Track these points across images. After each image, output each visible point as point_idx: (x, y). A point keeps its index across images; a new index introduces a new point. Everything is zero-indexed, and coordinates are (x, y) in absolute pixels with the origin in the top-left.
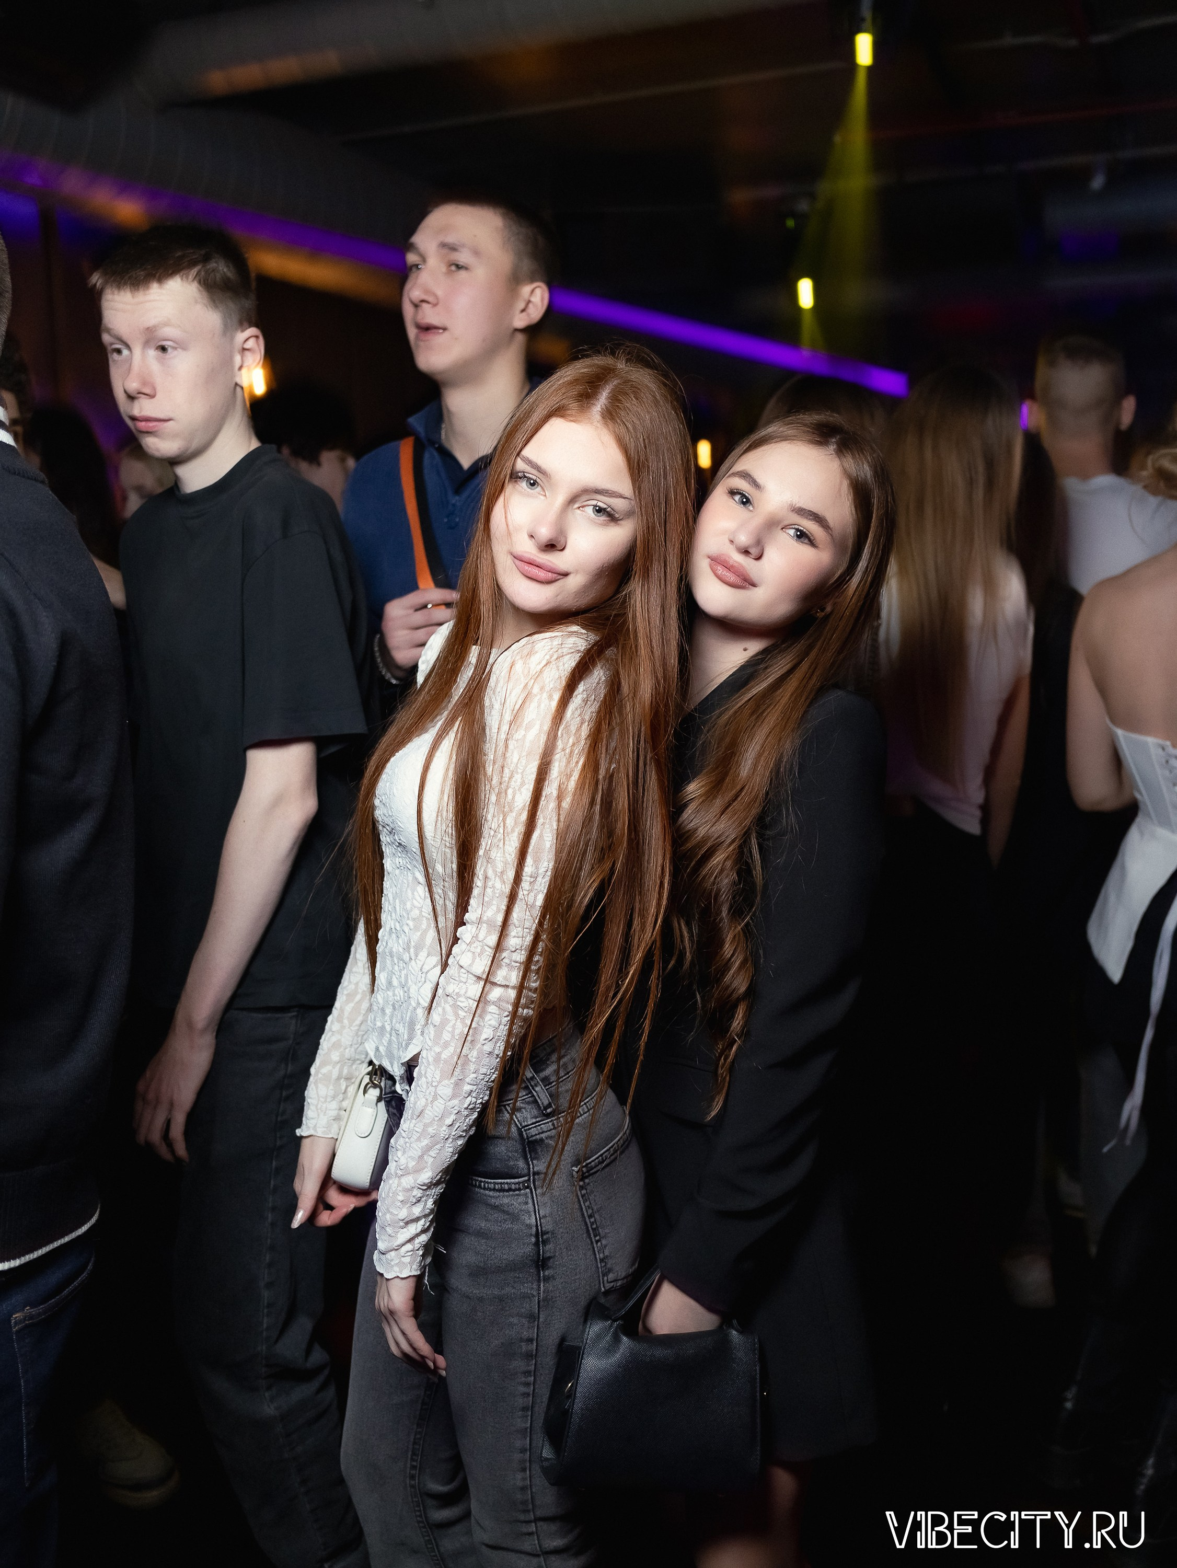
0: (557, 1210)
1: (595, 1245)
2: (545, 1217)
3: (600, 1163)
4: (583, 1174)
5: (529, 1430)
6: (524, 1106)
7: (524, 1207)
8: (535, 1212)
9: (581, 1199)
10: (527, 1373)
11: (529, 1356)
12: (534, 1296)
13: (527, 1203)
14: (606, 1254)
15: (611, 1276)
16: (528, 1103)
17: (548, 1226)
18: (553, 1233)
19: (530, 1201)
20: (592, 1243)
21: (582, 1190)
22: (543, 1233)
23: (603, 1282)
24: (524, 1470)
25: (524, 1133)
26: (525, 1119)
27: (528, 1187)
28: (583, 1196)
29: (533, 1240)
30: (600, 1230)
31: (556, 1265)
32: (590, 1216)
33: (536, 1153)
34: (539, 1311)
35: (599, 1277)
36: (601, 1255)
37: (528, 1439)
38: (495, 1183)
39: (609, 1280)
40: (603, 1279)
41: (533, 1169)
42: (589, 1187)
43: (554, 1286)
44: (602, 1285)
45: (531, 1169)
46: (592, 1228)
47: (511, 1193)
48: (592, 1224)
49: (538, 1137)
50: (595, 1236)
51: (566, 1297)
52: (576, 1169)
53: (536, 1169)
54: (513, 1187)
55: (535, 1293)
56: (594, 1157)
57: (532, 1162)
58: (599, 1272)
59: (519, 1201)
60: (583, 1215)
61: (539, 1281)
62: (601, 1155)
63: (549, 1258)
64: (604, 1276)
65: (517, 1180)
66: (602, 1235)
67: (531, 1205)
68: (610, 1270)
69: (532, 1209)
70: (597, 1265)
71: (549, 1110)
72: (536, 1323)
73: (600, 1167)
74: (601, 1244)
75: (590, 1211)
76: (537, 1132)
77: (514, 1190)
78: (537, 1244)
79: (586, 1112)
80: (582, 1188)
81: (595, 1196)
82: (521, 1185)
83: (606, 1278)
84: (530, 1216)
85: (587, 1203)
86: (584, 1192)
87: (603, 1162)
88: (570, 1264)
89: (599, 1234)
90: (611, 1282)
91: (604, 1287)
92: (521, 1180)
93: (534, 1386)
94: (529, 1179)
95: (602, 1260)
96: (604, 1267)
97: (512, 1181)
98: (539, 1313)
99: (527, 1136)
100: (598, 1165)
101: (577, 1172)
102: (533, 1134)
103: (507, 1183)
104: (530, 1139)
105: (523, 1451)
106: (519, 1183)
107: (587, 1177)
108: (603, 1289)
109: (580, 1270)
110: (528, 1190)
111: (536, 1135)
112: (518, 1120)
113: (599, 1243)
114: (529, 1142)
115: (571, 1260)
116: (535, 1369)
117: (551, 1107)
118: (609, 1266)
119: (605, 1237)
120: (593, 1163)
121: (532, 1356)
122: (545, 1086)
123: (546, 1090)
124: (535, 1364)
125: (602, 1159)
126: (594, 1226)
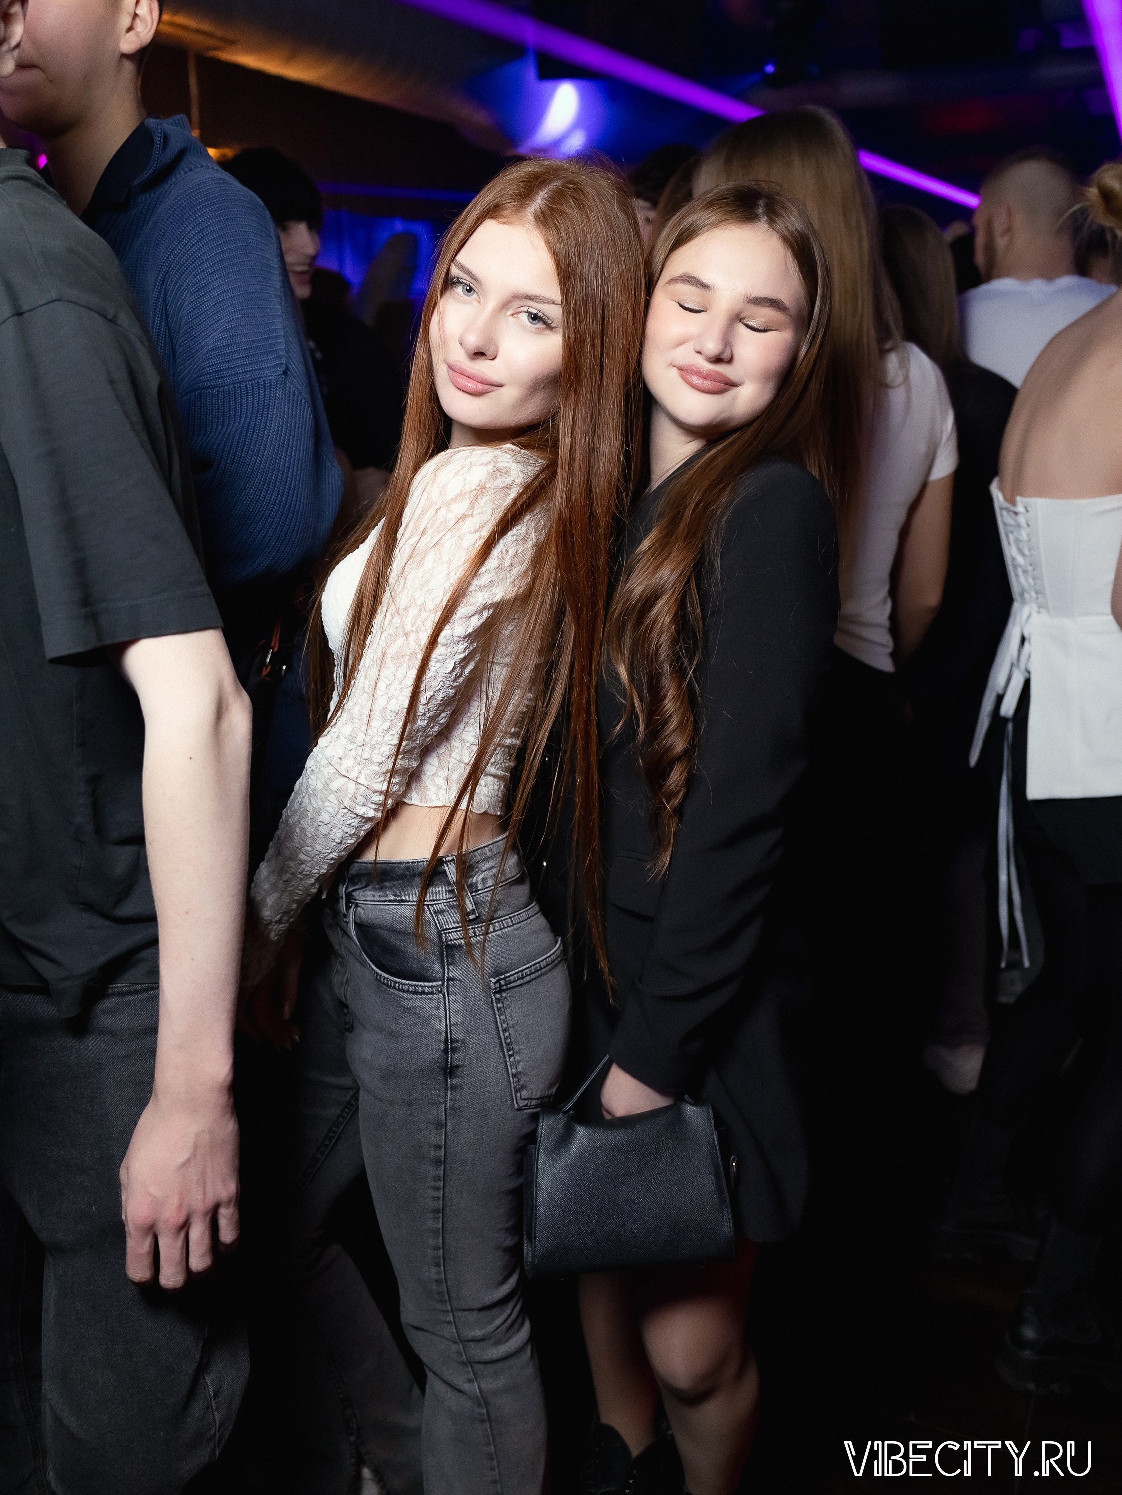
0: (470, 1019)
1: (507, 1060)
2: (456, 1024)
3: (519, 979)
4: (501, 986)
5: (441, 1230)
6: (448, 909)
7: (435, 1012)
8: (446, 1018)
9: (496, 1012)
10: (437, 1178)
11: (438, 1162)
12: (441, 1103)
13: (438, 1008)
14: (519, 1070)
15: (524, 1094)
16: (452, 907)
17: (458, 1034)
18: (463, 1042)
19: (442, 1006)
20: (504, 1057)
21: (499, 1002)
22: (453, 1041)
23: (516, 1098)
24: (438, 1265)
25: (444, 936)
26: (447, 923)
27: (441, 992)
28: (498, 1009)
29: (442, 1046)
30: (514, 1046)
31: (465, 1074)
32: (505, 1030)
33: (454, 958)
34: (446, 1118)
35: (511, 1092)
36: (514, 1071)
37: (441, 1238)
38: (409, 985)
39: (522, 1097)
40: (515, 1095)
41: (448, 974)
42: (506, 1002)
43: (462, 1096)
44: (515, 1101)
45: (446, 974)
46: (505, 1042)
47: (424, 996)
48: (506, 1038)
49: (457, 942)
50: (508, 1051)
51: (475, 1108)
52: (493, 980)
53: (451, 975)
54: (427, 990)
55: (442, 1101)
56: (514, 972)
57: (448, 967)
58: (511, 1087)
59: (431, 1005)
60: (497, 1027)
61: (446, 1089)
62: (521, 971)
63: (458, 1067)
64: (516, 1091)
65: (431, 984)
66: (516, 1050)
67: (442, 1010)
68: (523, 1087)
69: (443, 1015)
70: (510, 1080)
71: (472, 917)
72: (444, 1130)
73: (519, 982)
74: (514, 1059)
75: (505, 1025)
76: (456, 937)
77: (428, 994)
78: (446, 1051)
79: (510, 926)
80: (498, 1000)
81: (512, 1011)
82: (435, 989)
83: (518, 1095)
84: (441, 1021)
85: (503, 1017)
86: (500, 1005)
87: (523, 978)
88: (480, 1076)
89: (513, 1049)
90: (525, 1099)
91: (517, 1103)
92: (435, 984)
93: (444, 1190)
94: (443, 985)
95: (514, 1076)
96: (516, 1082)
97: (427, 984)
98: (446, 1120)
99: (446, 940)
100: (517, 980)
101: (495, 983)
102: (452, 938)
103: (421, 986)
104: (449, 943)
105: (436, 1248)
106: (432, 987)
107: (504, 991)
108: (516, 1105)
109: (490, 1083)
110: (441, 995)
111: (455, 939)
112: (439, 923)
113: (512, 1059)
114: (447, 945)
115: (481, 1072)
116: (444, 1174)
117: (475, 914)
118: (522, 1082)
119: (518, 1053)
120: (511, 978)
121: (440, 1162)
122: (471, 893)
123: (472, 896)
124: (444, 1168)
125: (522, 975)
126: (508, 1041)
